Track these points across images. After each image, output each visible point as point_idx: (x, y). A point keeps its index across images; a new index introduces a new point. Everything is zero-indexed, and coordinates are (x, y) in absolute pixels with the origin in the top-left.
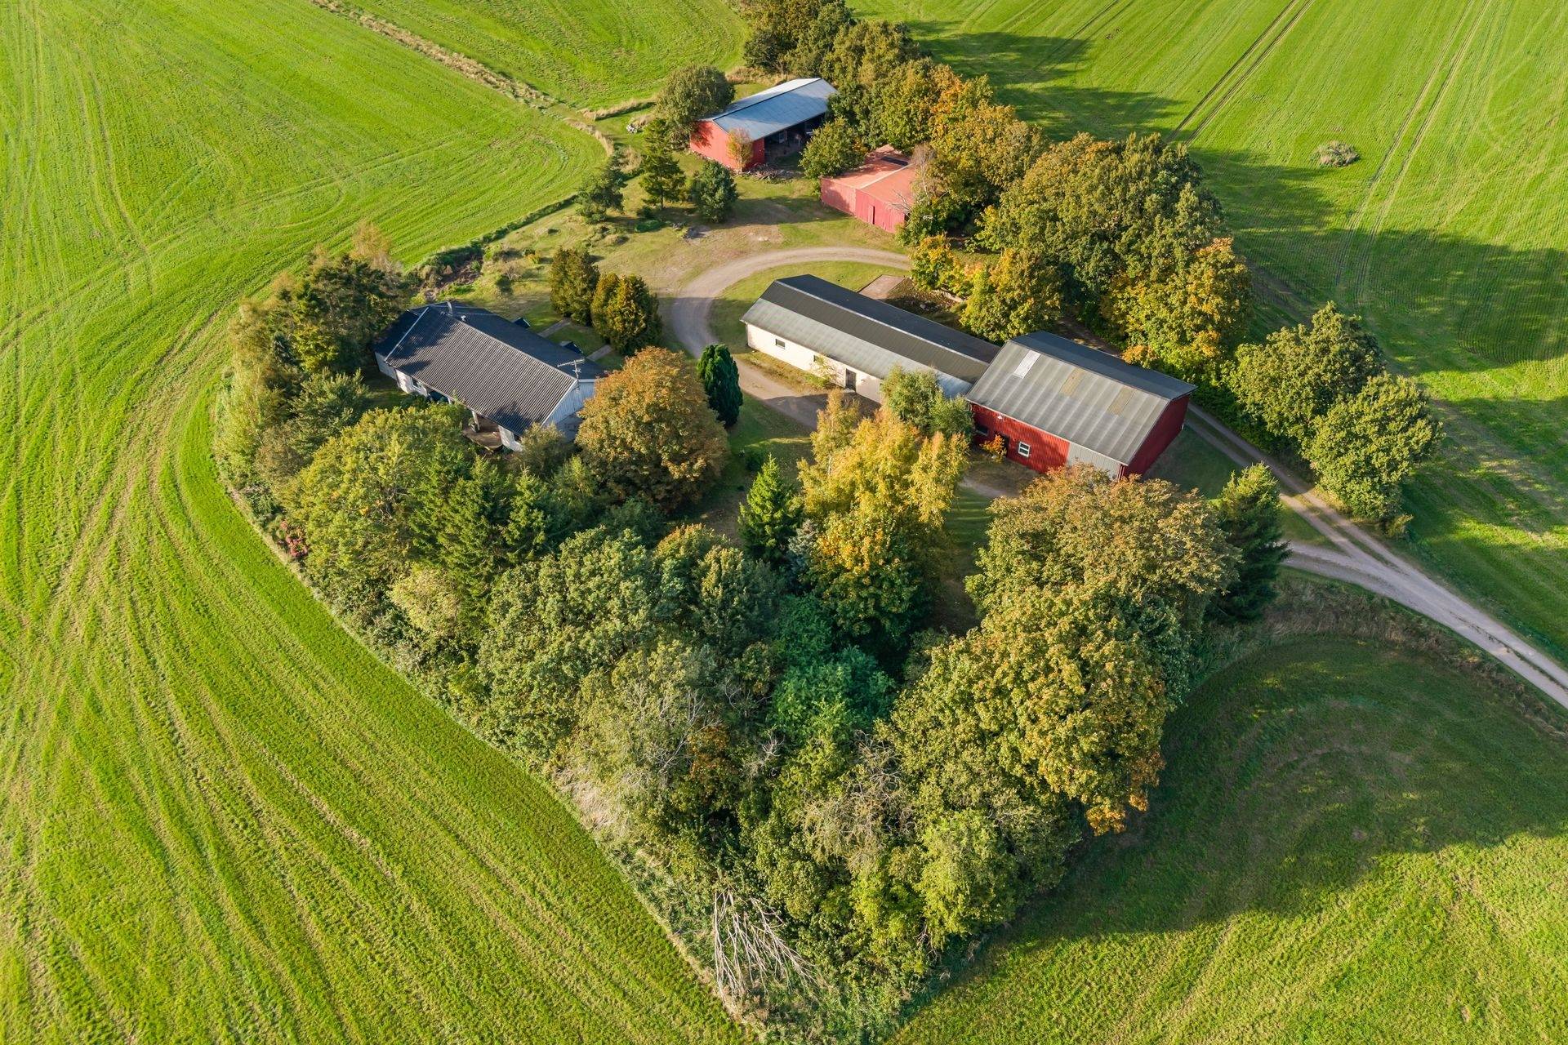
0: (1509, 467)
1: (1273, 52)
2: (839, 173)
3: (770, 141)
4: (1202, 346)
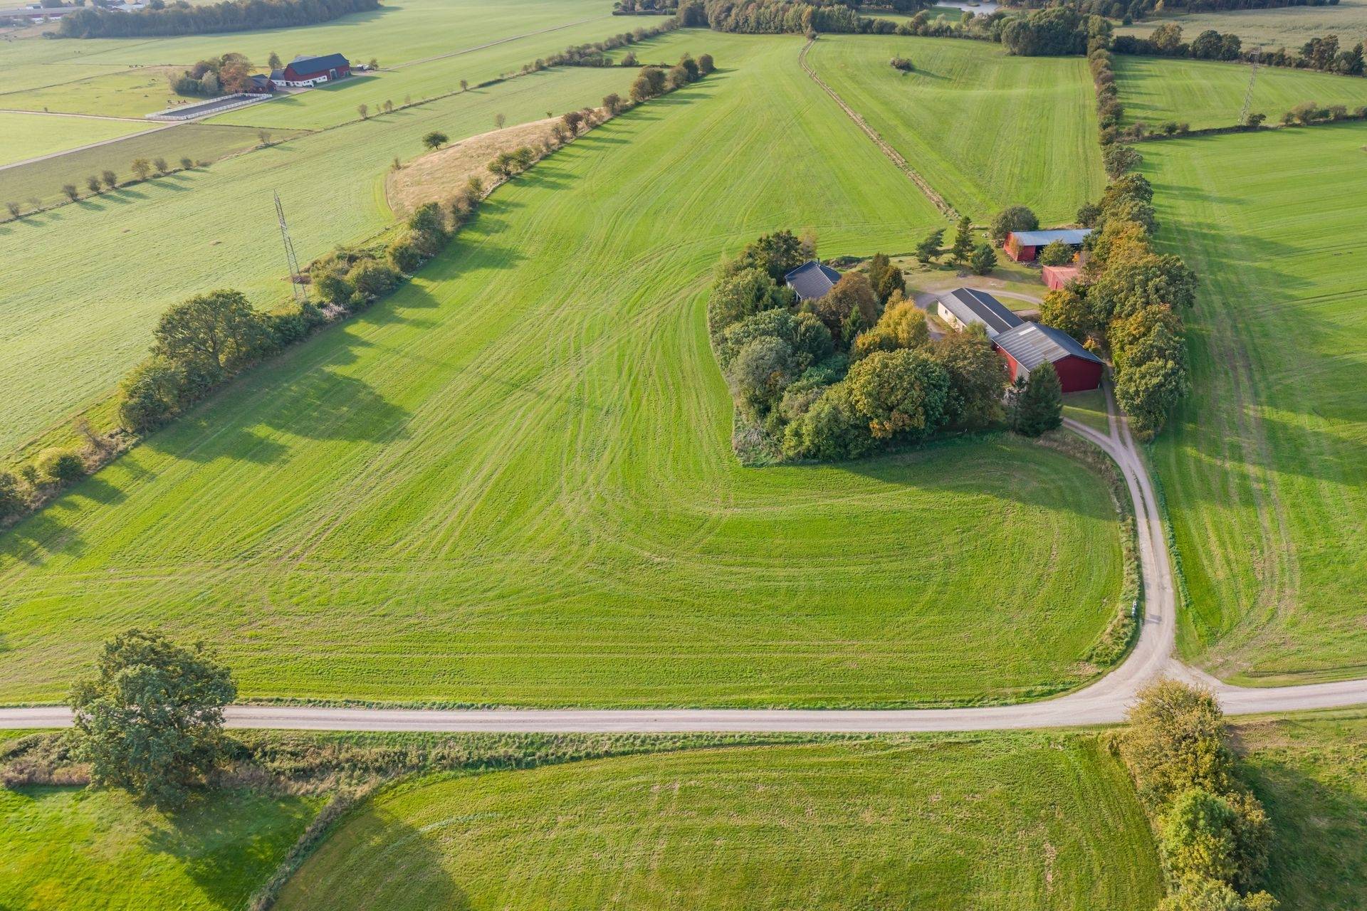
2: (1051, 265)
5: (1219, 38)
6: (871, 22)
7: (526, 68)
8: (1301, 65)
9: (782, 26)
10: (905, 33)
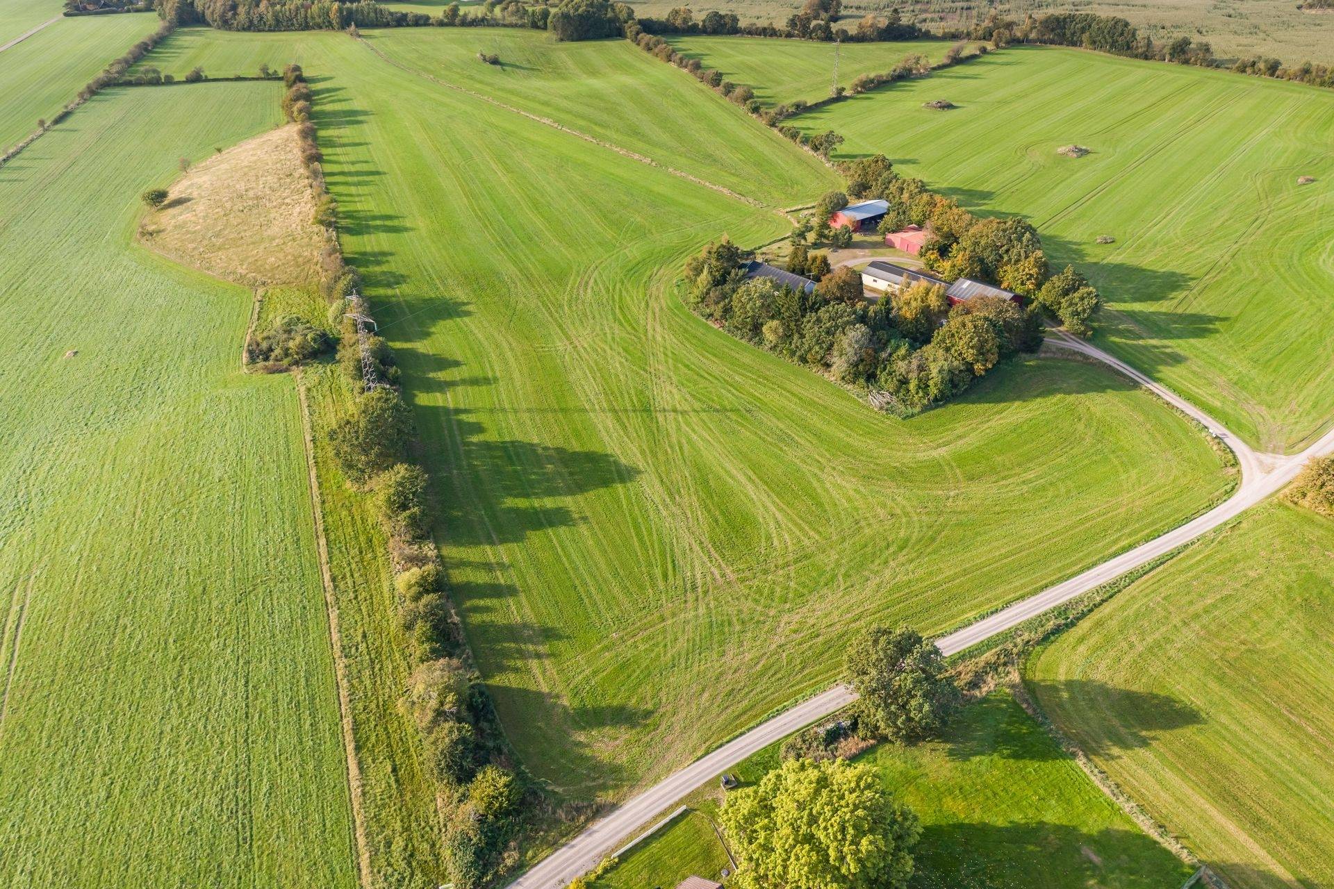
0: (1131, 327)
1: (1088, 203)
2: (894, 232)
3: (863, 222)
4: (1030, 285)
5: (722, 17)
6: (405, 16)
7: (81, 95)
8: (789, 35)
9: (307, 22)
10: (441, 24)
